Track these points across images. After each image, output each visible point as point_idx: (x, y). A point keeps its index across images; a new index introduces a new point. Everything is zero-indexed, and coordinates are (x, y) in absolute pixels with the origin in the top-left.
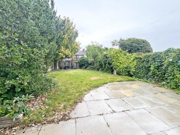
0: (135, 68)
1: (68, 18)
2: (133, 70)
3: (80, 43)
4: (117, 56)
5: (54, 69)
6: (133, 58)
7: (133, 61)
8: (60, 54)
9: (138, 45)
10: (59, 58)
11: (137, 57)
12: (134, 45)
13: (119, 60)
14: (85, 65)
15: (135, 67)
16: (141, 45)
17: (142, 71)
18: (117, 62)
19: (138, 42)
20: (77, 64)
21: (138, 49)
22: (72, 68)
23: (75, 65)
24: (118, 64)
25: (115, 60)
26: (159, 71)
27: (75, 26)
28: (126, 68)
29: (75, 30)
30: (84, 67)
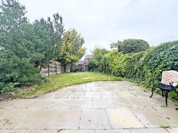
0: (125, 69)
1: (74, 29)
2: (123, 70)
3: (86, 48)
4: (112, 58)
5: (64, 72)
6: (124, 59)
7: (124, 62)
8: (66, 59)
9: (131, 46)
10: (66, 62)
11: (127, 57)
12: (127, 46)
13: (113, 61)
14: (93, 67)
15: (125, 67)
16: (135, 46)
17: (130, 71)
18: (112, 64)
19: (131, 43)
20: (86, 67)
21: (133, 50)
22: (81, 70)
23: (85, 68)
24: (113, 65)
25: (111, 62)
26: (142, 71)
27: (80, 34)
28: (119, 69)
29: (80, 37)
30: (92, 70)
